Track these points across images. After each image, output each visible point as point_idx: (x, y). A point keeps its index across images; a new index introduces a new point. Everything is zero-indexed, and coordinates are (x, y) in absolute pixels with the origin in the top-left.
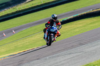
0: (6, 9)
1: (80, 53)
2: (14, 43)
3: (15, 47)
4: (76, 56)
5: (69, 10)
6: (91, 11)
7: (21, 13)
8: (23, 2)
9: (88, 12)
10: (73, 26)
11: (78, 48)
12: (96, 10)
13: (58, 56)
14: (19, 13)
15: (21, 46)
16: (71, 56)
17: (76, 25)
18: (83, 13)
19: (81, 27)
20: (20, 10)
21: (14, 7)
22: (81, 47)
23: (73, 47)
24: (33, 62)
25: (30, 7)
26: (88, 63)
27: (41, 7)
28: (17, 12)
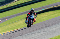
0: (2, 6)
1: (46, 32)
2: (6, 26)
3: (7, 28)
4: (44, 34)
5: (39, 6)
6: (53, 7)
7: (11, 8)
8: (12, 2)
9: (51, 7)
10: (42, 16)
11: (45, 29)
12: (56, 6)
13: (33, 34)
14: (10, 8)
15: (11, 27)
16: (41, 33)
17: (44, 15)
18: (48, 8)
19: (47, 16)
20: (10, 6)
21: (7, 5)
22: (47, 28)
23: (42, 28)
24: (18, 37)
25: (16, 4)
26: (51, 38)
27: (23, 5)
28: (8, 8)
